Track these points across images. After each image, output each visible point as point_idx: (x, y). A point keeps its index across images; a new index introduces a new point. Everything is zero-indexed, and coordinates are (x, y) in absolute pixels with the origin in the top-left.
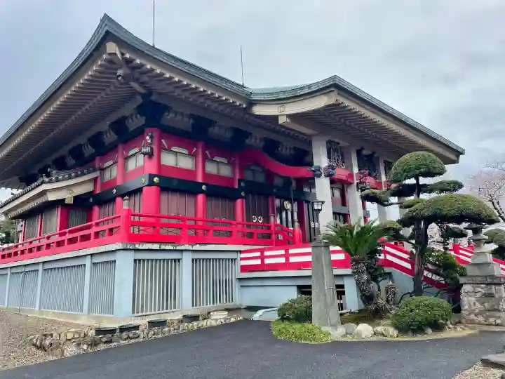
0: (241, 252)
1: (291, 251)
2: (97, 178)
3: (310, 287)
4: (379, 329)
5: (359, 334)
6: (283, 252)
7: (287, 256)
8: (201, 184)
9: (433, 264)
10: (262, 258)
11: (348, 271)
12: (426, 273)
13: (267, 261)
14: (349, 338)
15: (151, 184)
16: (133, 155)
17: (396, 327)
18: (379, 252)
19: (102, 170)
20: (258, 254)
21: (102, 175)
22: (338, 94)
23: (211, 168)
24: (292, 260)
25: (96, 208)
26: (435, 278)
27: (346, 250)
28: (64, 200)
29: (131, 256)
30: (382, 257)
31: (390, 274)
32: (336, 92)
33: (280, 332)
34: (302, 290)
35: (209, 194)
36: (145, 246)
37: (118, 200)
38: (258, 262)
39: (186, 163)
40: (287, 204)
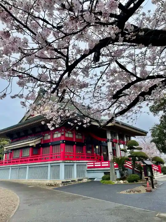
0: (87, 163)
1: (102, 163)
2: (42, 139)
3: (109, 172)
4: (125, 181)
5: (120, 183)
6: (100, 163)
7: (101, 164)
8: (75, 142)
9: (137, 167)
10: (94, 164)
11: (118, 168)
12: (135, 169)
13: (95, 165)
14: (118, 183)
15: (63, 143)
16: (56, 133)
17: (128, 181)
18: (125, 164)
19: (44, 136)
20: (93, 163)
21: (43, 138)
23: (77, 137)
24: (103, 165)
25: (42, 148)
27: (117, 163)
28: (33, 146)
30: (125, 165)
31: (127, 169)
33: (103, 182)
34: (105, 173)
35: (77, 145)
36: (67, 161)
37: (51, 146)
38: (93, 166)
39: (71, 136)
40: (97, 147)
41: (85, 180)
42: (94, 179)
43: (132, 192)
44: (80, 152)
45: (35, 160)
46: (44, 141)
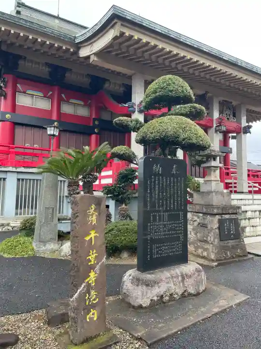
22: (122, 25)
32: (119, 24)
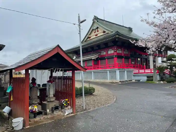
3: (153, 76)
4: (164, 82)
6: (144, 70)
8: (123, 56)
9: (173, 73)
11: (158, 74)
13: (140, 72)
15: (116, 57)
16: (110, 51)
19: (101, 53)
23: (125, 53)
24: (146, 72)
26: (173, 75)
28: (94, 59)
29: (119, 71)
33: (148, 82)
34: (148, 77)
35: (125, 58)
36: (121, 69)
37: (107, 59)
38: (138, 72)
39: (120, 52)
40: (139, 59)
41: (134, 81)
42: (140, 80)
43: (173, 87)
44: (127, 63)
45: (97, 68)
46: (101, 56)
